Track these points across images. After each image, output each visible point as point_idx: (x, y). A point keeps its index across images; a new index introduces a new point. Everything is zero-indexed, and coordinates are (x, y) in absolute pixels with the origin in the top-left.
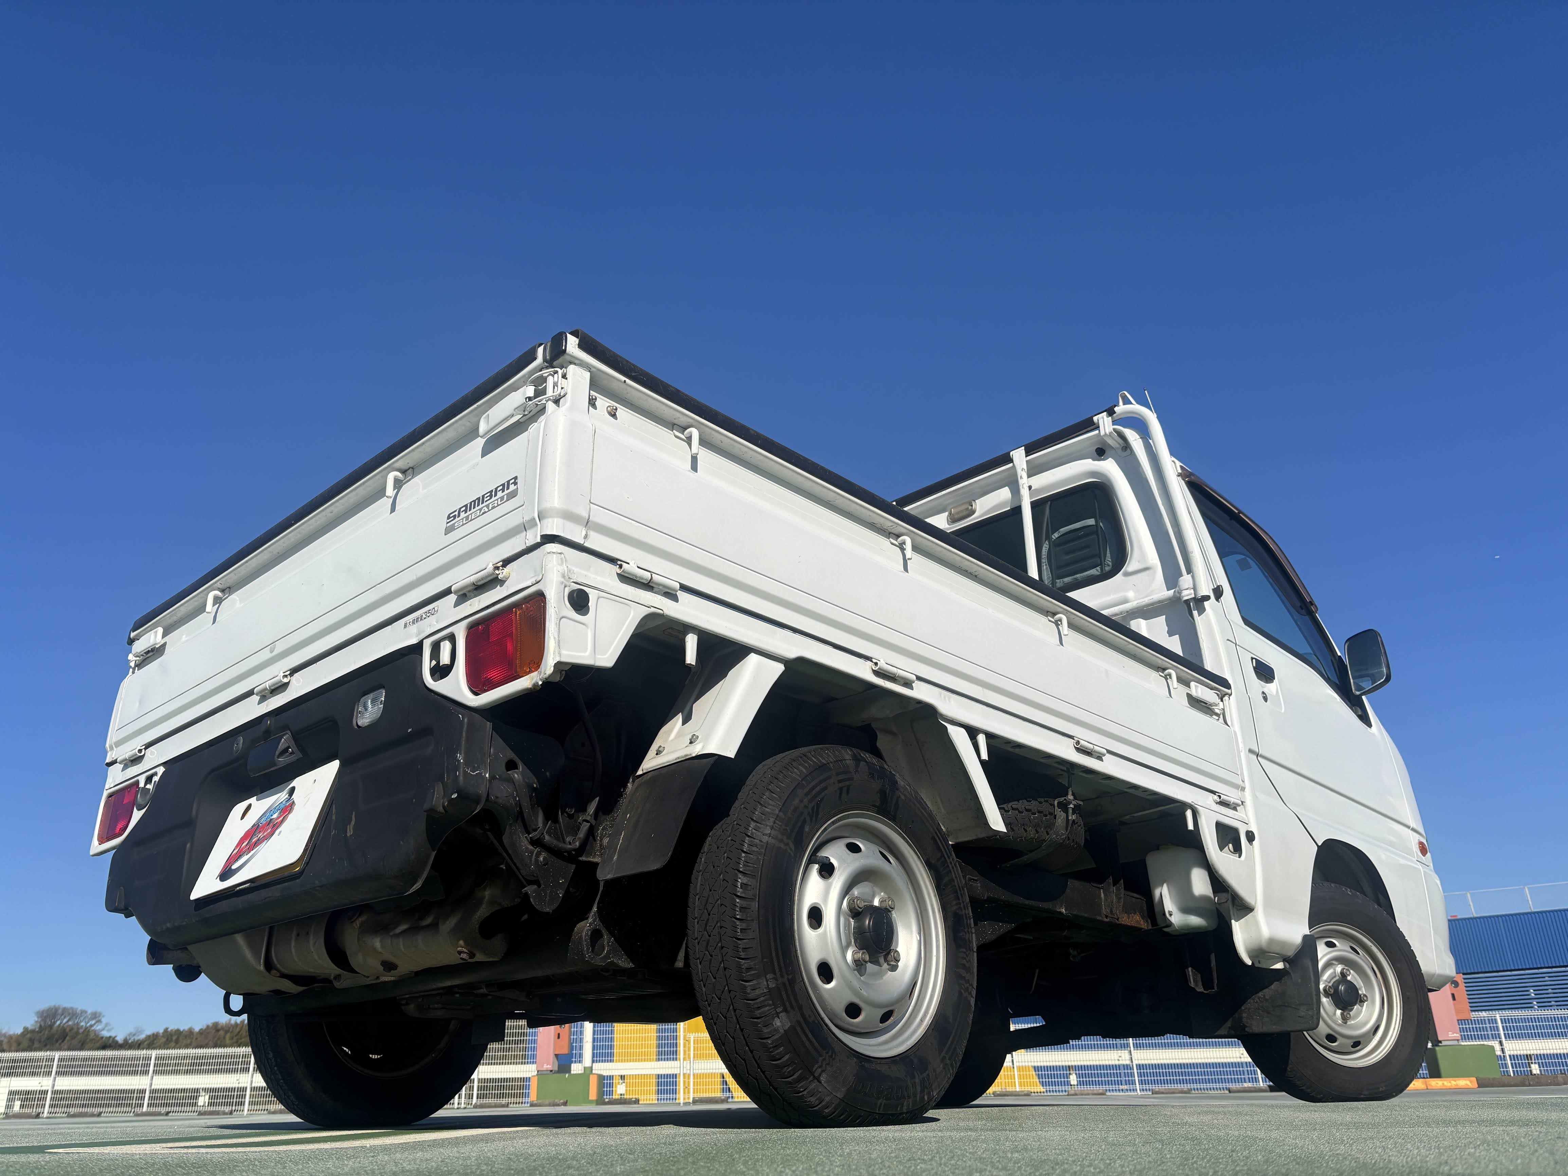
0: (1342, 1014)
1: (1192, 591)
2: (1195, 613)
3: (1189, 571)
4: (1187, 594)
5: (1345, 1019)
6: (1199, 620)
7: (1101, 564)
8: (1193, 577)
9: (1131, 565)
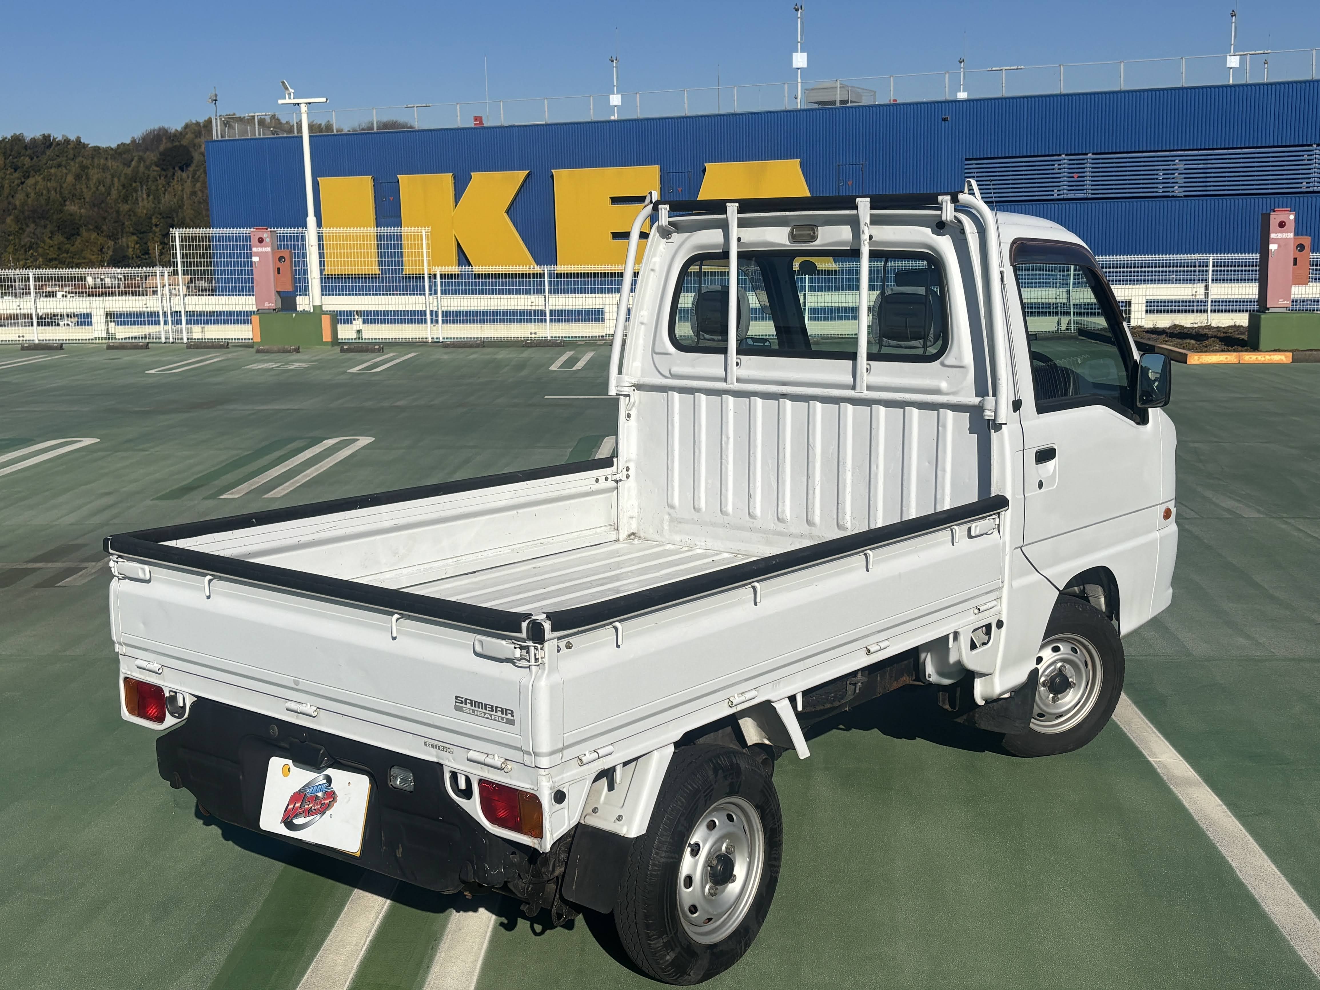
0: (1053, 697)
1: (993, 414)
2: (992, 431)
3: (994, 395)
4: (989, 415)
5: (1054, 700)
6: (994, 435)
7: (924, 338)
8: (996, 401)
9: (950, 358)
